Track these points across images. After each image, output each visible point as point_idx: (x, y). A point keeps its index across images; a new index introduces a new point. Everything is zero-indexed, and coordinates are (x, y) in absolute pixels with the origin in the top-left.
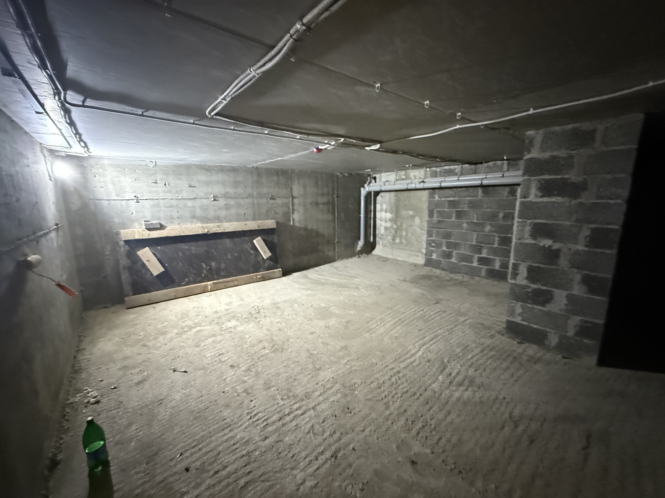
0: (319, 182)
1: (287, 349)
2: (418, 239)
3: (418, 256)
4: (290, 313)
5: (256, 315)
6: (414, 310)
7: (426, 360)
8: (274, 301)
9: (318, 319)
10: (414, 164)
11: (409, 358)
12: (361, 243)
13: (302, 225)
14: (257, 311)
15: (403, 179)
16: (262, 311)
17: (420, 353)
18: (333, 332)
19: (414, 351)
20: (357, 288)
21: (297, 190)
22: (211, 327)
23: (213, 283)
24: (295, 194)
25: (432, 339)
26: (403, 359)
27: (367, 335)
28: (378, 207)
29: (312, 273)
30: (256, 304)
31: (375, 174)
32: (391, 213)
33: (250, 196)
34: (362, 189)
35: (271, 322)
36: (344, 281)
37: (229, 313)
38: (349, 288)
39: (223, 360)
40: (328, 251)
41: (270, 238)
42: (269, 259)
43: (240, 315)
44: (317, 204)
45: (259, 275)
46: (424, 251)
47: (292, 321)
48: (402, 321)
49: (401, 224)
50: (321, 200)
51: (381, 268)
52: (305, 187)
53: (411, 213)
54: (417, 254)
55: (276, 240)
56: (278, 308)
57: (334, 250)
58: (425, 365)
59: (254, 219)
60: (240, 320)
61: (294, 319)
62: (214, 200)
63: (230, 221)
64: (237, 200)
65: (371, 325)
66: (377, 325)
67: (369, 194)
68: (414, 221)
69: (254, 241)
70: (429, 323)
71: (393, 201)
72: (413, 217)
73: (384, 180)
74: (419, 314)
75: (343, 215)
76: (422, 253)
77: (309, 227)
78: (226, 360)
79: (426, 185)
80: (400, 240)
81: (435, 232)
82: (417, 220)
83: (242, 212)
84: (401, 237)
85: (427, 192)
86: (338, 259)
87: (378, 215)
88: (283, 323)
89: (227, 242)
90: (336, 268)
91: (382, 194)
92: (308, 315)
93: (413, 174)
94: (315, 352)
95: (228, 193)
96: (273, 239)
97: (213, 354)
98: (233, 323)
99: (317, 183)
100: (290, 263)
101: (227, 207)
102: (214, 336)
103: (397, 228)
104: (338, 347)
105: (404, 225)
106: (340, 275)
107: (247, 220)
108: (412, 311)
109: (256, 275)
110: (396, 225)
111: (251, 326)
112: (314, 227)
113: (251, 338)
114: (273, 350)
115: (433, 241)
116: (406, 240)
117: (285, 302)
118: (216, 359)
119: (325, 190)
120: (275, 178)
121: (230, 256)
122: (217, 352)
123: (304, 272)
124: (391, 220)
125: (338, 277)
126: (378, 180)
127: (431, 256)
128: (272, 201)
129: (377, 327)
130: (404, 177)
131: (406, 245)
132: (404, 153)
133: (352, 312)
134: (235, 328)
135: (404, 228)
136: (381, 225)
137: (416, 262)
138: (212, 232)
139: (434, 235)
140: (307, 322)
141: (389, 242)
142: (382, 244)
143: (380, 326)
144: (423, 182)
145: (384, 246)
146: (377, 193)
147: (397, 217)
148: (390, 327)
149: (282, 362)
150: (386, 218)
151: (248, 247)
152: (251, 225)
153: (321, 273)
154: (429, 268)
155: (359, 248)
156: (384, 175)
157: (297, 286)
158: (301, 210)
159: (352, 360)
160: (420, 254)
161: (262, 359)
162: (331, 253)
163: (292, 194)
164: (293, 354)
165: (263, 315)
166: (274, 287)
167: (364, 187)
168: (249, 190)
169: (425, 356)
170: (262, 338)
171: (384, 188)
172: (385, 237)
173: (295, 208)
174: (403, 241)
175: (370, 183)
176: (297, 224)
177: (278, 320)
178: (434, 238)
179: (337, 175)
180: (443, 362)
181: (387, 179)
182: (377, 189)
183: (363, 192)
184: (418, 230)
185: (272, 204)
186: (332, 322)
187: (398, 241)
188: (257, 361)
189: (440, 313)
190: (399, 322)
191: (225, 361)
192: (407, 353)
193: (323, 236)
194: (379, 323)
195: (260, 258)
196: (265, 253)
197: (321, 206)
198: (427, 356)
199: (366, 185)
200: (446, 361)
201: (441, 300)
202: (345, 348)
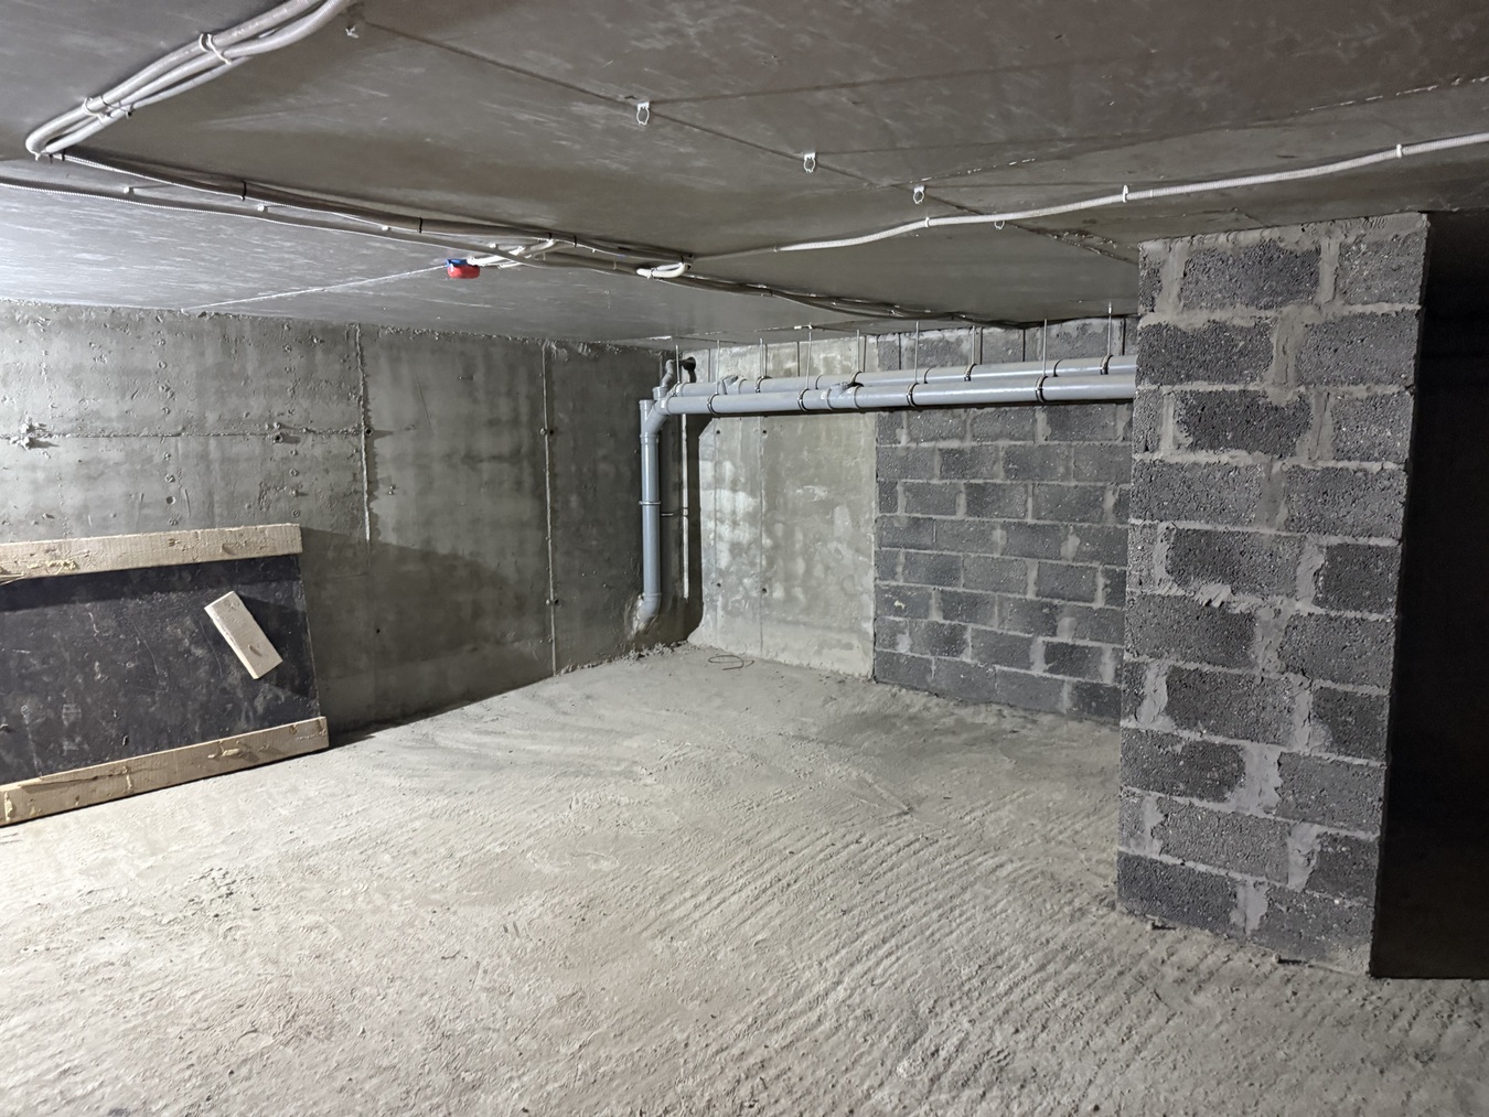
0: (479, 377)
1: (346, 1026)
2: (848, 585)
3: (849, 647)
4: (361, 887)
5: (217, 907)
6: (827, 840)
7: (859, 1012)
8: (295, 848)
9: (473, 902)
10: (816, 324)
11: (803, 1013)
12: (646, 605)
13: (413, 541)
14: (224, 890)
15: (788, 373)
16: (243, 889)
17: (841, 992)
18: (530, 946)
19: (819, 988)
20: (628, 774)
21: (386, 405)
22: (22, 969)
23: (24, 787)
24: (382, 416)
25: (884, 941)
26: (780, 1016)
27: (659, 945)
28: (706, 469)
29: (453, 730)
30: (217, 863)
31: (690, 350)
32: (752, 493)
33: (188, 427)
34: (644, 404)
35: (283, 929)
36: (577, 750)
37: (102, 907)
38: (600, 774)
39: (79, 1093)
40: (517, 639)
41: (276, 594)
42: (276, 677)
43: (149, 913)
44: (472, 459)
45: (230, 746)
46: (869, 627)
47: (369, 919)
48: (784, 882)
49: (789, 534)
50: (485, 444)
51: (718, 695)
52: (420, 391)
53: (820, 492)
54: (845, 638)
55: (300, 604)
56: (313, 871)
57: (545, 632)
58: (855, 1029)
59: (208, 520)
60: (150, 929)
61: (376, 911)
62: (32, 444)
63: (103, 527)
64: (136, 444)
65: (673, 910)
66: (696, 907)
67: (669, 424)
68: (831, 522)
69: (209, 609)
70: (879, 884)
71: (757, 448)
72: (827, 506)
73: (722, 372)
74: (844, 854)
75: (574, 500)
76: (862, 634)
77: (443, 548)
78: (94, 1090)
79: (865, 397)
80: (788, 591)
81: (902, 558)
82: (842, 518)
83: (154, 490)
84: (789, 579)
85: (870, 417)
86: (559, 669)
87: (706, 499)
88: (333, 929)
89: (91, 616)
90: (551, 703)
91: (716, 424)
92: (434, 891)
93: (822, 356)
94: (460, 1026)
95: (96, 414)
96: (291, 598)
97: (31, 1074)
98: (120, 945)
99: (469, 378)
100: (361, 690)
101: (90, 473)
102: (34, 1002)
103: (776, 547)
104: (548, 1000)
105: (799, 536)
106: (563, 727)
107: (176, 524)
108: (819, 845)
109: (218, 749)
110: (771, 534)
111: (196, 951)
112: (465, 549)
113: (198, 996)
114: (290, 1033)
115: (897, 592)
116: (806, 592)
117: (340, 846)
118: (46, 1092)
119: (504, 409)
120: (296, 360)
121: (103, 671)
122: (49, 1064)
123: (424, 726)
124: (752, 518)
125: (558, 735)
126: (700, 372)
127: (893, 644)
128: (280, 449)
129: (696, 915)
130: (791, 365)
131: (808, 610)
132: (773, 290)
133: (605, 865)
134: (127, 964)
135: (798, 546)
136: (717, 537)
137: (843, 669)
138: (22, 575)
139: (899, 569)
140: (429, 917)
141: (747, 597)
142: (725, 607)
143: (707, 907)
144: (854, 384)
145: (731, 613)
146: (699, 422)
147: (772, 507)
148: (741, 910)
149: (330, 1076)
150: (734, 513)
151: (179, 631)
152: (198, 544)
153: (492, 726)
154: (888, 688)
155: (638, 624)
156: (721, 354)
157: (395, 782)
158: (409, 481)
159: (603, 1039)
160: (855, 642)
161: (244, 1071)
162: (530, 648)
163: (367, 420)
164: (373, 1042)
165: (251, 903)
166: (294, 790)
167: (650, 397)
168: (187, 404)
169: (856, 999)
170: (244, 994)
171: (720, 404)
172: (732, 579)
173: (381, 473)
174: (798, 592)
175: (671, 383)
176: (390, 538)
177: (310, 920)
178: (901, 583)
179: (549, 352)
180: (915, 1013)
181: (733, 372)
182: (699, 405)
183: (650, 417)
184: (848, 554)
185: (285, 460)
186: (530, 908)
187: (778, 593)
188: (226, 1079)
189: (917, 845)
190: (775, 889)
191: (84, 1097)
192: (798, 995)
193: (498, 581)
194: (702, 898)
195: (234, 678)
196: (254, 655)
197: (485, 466)
198: (862, 1002)
199: (657, 391)
200: (923, 1009)
201: (921, 801)
202: (575, 999)
